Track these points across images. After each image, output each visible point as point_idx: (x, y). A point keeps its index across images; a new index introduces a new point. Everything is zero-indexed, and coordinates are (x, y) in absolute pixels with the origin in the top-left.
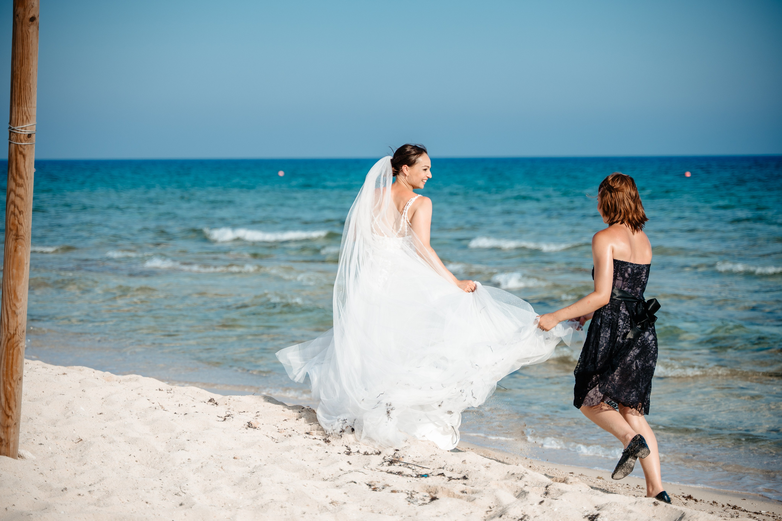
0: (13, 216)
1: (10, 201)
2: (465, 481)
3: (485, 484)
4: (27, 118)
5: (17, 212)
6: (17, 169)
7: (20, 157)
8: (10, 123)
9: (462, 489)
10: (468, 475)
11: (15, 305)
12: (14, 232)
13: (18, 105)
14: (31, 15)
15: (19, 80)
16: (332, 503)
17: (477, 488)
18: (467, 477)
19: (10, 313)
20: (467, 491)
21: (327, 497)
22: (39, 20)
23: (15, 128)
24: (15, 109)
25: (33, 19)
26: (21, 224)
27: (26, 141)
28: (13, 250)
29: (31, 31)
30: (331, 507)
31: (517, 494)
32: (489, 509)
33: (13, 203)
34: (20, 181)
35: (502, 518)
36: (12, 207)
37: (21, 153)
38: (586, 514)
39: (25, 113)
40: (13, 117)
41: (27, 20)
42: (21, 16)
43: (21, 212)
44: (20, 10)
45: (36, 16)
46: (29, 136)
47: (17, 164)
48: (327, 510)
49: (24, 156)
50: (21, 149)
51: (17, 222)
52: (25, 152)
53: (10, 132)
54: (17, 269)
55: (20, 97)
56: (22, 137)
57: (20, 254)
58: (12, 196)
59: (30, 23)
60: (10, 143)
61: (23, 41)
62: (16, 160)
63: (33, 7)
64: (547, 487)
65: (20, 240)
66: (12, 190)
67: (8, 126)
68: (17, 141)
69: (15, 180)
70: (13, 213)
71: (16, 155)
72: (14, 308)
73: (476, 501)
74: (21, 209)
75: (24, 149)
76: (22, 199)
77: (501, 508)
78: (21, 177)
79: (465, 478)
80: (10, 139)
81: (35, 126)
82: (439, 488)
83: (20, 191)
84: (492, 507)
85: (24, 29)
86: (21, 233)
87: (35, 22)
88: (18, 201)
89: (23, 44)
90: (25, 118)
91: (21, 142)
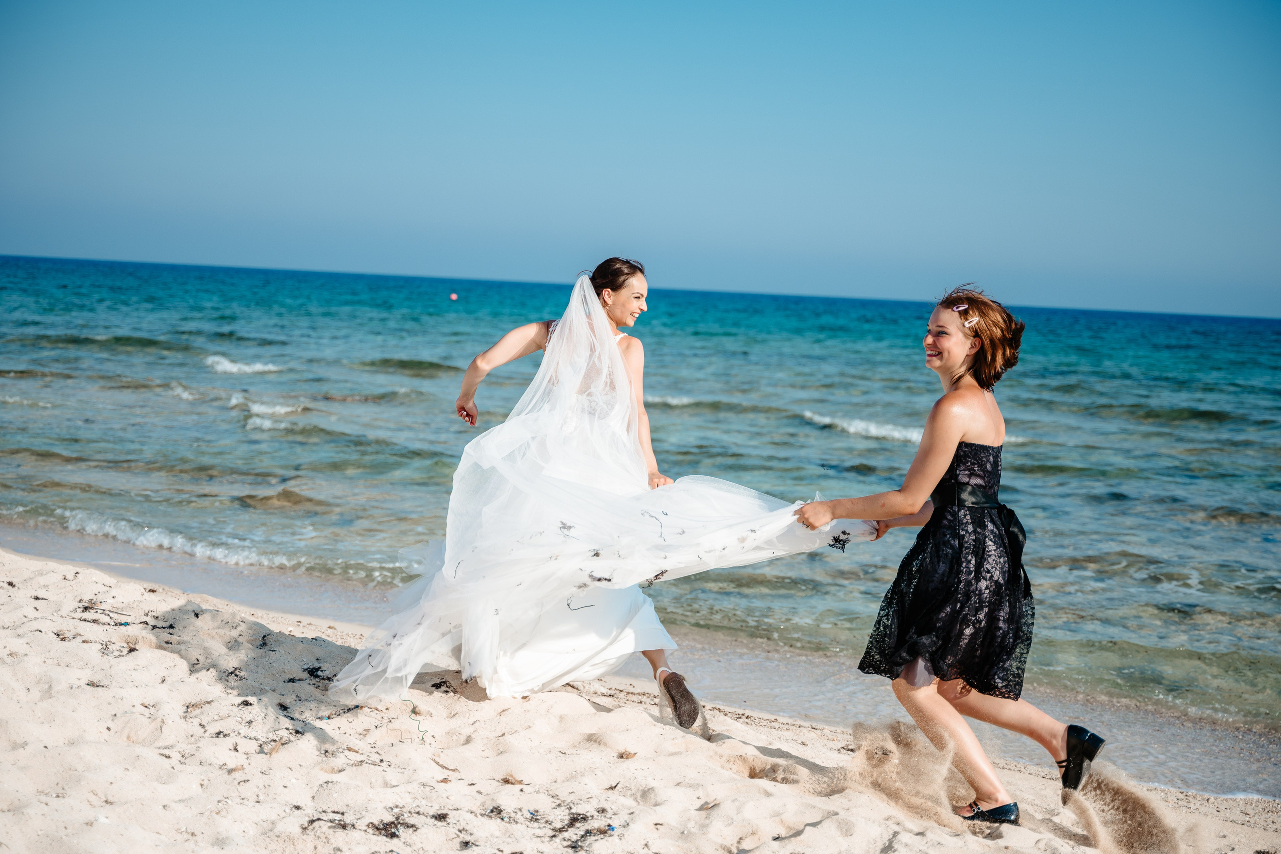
2: (171, 631)
3: (194, 633)
9: (166, 640)
10: (174, 623)
16: (11, 654)
17: (184, 638)
20: (172, 641)
21: (5, 647)
30: (9, 660)
31: (230, 645)
32: (196, 662)
35: (209, 672)
38: (306, 667)
48: (4, 662)
64: (265, 636)
73: (182, 652)
77: (210, 660)
79: (171, 627)
82: (140, 638)
84: (199, 659)
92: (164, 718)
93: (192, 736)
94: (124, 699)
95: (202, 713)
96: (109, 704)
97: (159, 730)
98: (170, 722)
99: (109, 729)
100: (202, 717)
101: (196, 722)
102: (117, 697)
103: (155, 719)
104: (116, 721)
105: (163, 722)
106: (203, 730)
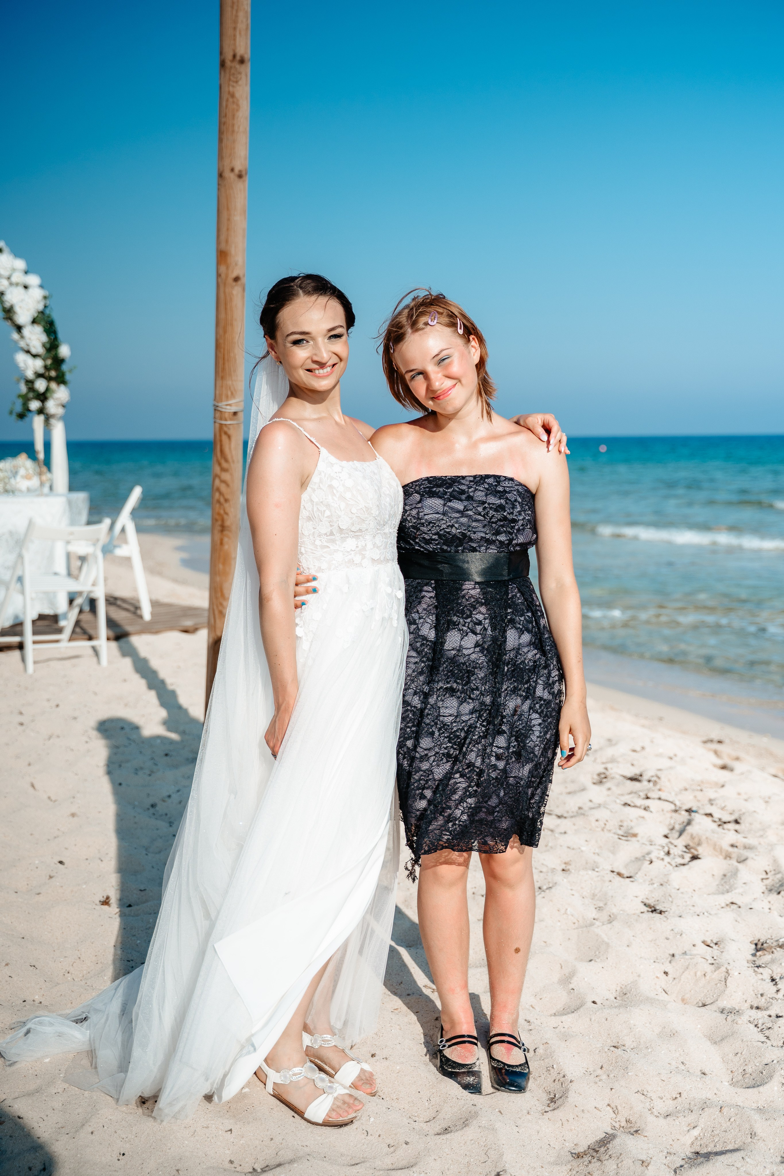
0: (218, 505)
1: (215, 488)
2: (737, 827)
3: (761, 833)
4: (232, 393)
5: (222, 500)
6: (222, 451)
7: (224, 438)
8: (215, 400)
9: (733, 841)
10: (740, 818)
11: (221, 604)
12: (219, 523)
13: (222, 378)
14: (234, 275)
15: (222, 350)
17: (751, 841)
18: (739, 821)
19: (216, 612)
20: (738, 844)
22: (244, 280)
23: (220, 404)
24: (219, 383)
25: (237, 279)
26: (227, 514)
27: (231, 420)
28: (219, 542)
29: (235, 292)
32: (765, 876)
33: (218, 490)
34: (225, 465)
35: (780, 896)
36: (217, 495)
37: (226, 433)
39: (230, 388)
40: (217, 392)
41: (230, 280)
42: (223, 276)
43: (226, 500)
44: (223, 269)
45: (241, 276)
46: (235, 413)
47: (221, 446)
49: (229, 437)
50: (225, 429)
51: (222, 512)
52: (231, 432)
53: (215, 410)
54: (224, 564)
55: (224, 369)
56: (227, 415)
57: (226, 547)
58: (217, 482)
59: (234, 284)
60: (215, 422)
61: (226, 304)
62: (221, 441)
63: (236, 264)
65: (226, 533)
66: (216, 476)
67: (211, 402)
68: (221, 419)
69: (220, 464)
70: (219, 501)
71: (220, 436)
72: (220, 608)
73: (748, 862)
74: (228, 496)
75: (229, 429)
76: (228, 485)
78: (226, 461)
79: (737, 822)
80: (215, 418)
81: (242, 404)
82: (704, 838)
83: (225, 476)
84: (768, 871)
85: (227, 290)
86: (228, 523)
87: (239, 283)
88: (223, 488)
89: (226, 309)
90: (229, 393)
91: (226, 420)
92: (729, 968)
93: (762, 995)
94: (684, 935)
95: (773, 961)
96: (667, 939)
97: (723, 983)
98: (736, 974)
99: (666, 973)
100: (774, 967)
101: (766, 973)
102: (676, 930)
103: (718, 968)
104: (673, 963)
105: (727, 972)
106: (775, 989)
